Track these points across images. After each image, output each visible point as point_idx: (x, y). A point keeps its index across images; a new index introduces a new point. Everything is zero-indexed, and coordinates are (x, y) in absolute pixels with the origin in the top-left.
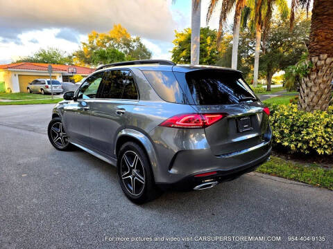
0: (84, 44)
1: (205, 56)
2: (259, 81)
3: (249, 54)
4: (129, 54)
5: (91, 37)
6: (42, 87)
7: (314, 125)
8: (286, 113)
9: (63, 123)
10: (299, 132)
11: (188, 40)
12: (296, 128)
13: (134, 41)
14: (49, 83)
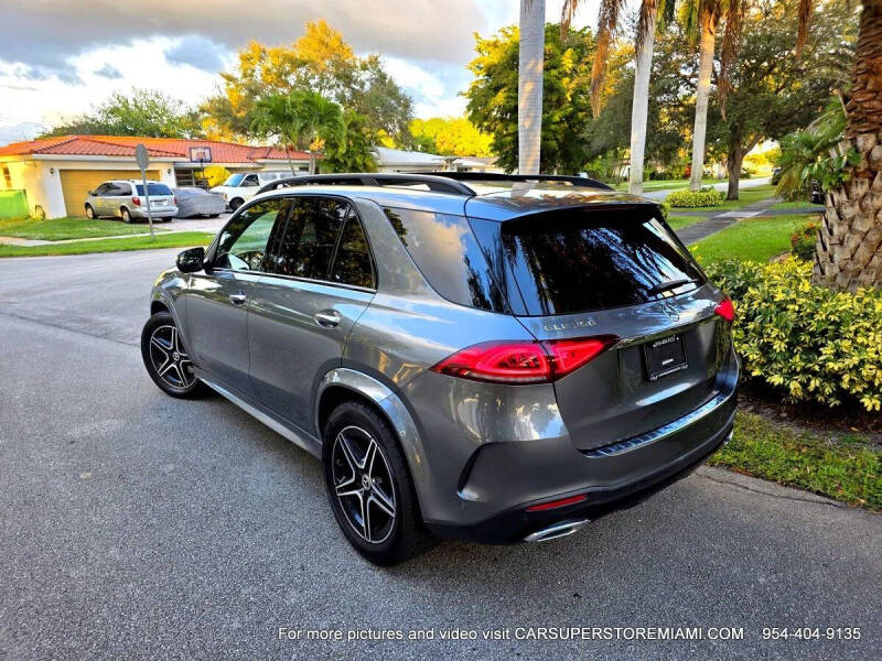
0: (230, 79)
1: (560, 103)
2: (706, 169)
3: (680, 96)
4: (351, 104)
5: (246, 59)
6: (125, 201)
7: (856, 332)
8: (780, 297)
9: (179, 328)
10: (815, 349)
11: (512, 62)
12: (807, 340)
13: (364, 68)
14: (140, 190)
